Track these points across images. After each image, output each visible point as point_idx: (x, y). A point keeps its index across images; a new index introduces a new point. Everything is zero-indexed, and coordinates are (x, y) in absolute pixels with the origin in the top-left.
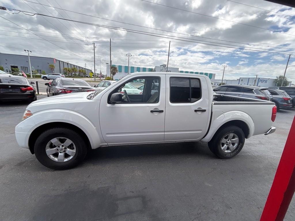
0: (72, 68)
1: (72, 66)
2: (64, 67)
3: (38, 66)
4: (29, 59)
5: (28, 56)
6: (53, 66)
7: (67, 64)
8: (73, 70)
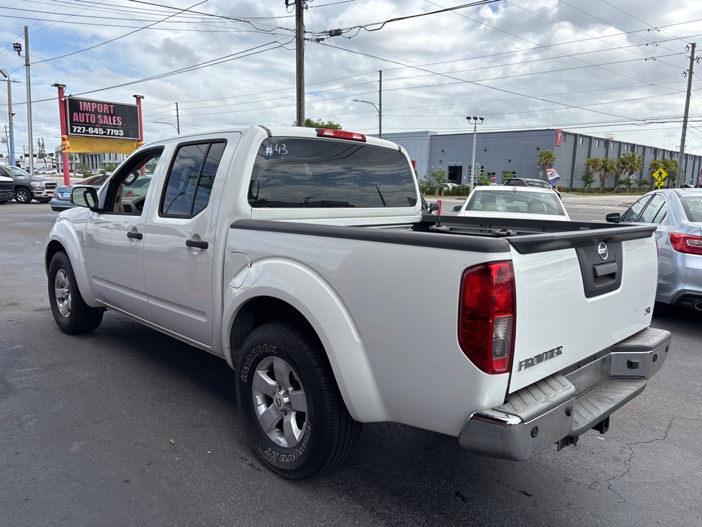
0: (622, 157)
1: (624, 149)
2: (589, 157)
3: (510, 161)
4: (475, 140)
5: (473, 134)
6: (550, 156)
7: (602, 143)
8: (623, 163)
